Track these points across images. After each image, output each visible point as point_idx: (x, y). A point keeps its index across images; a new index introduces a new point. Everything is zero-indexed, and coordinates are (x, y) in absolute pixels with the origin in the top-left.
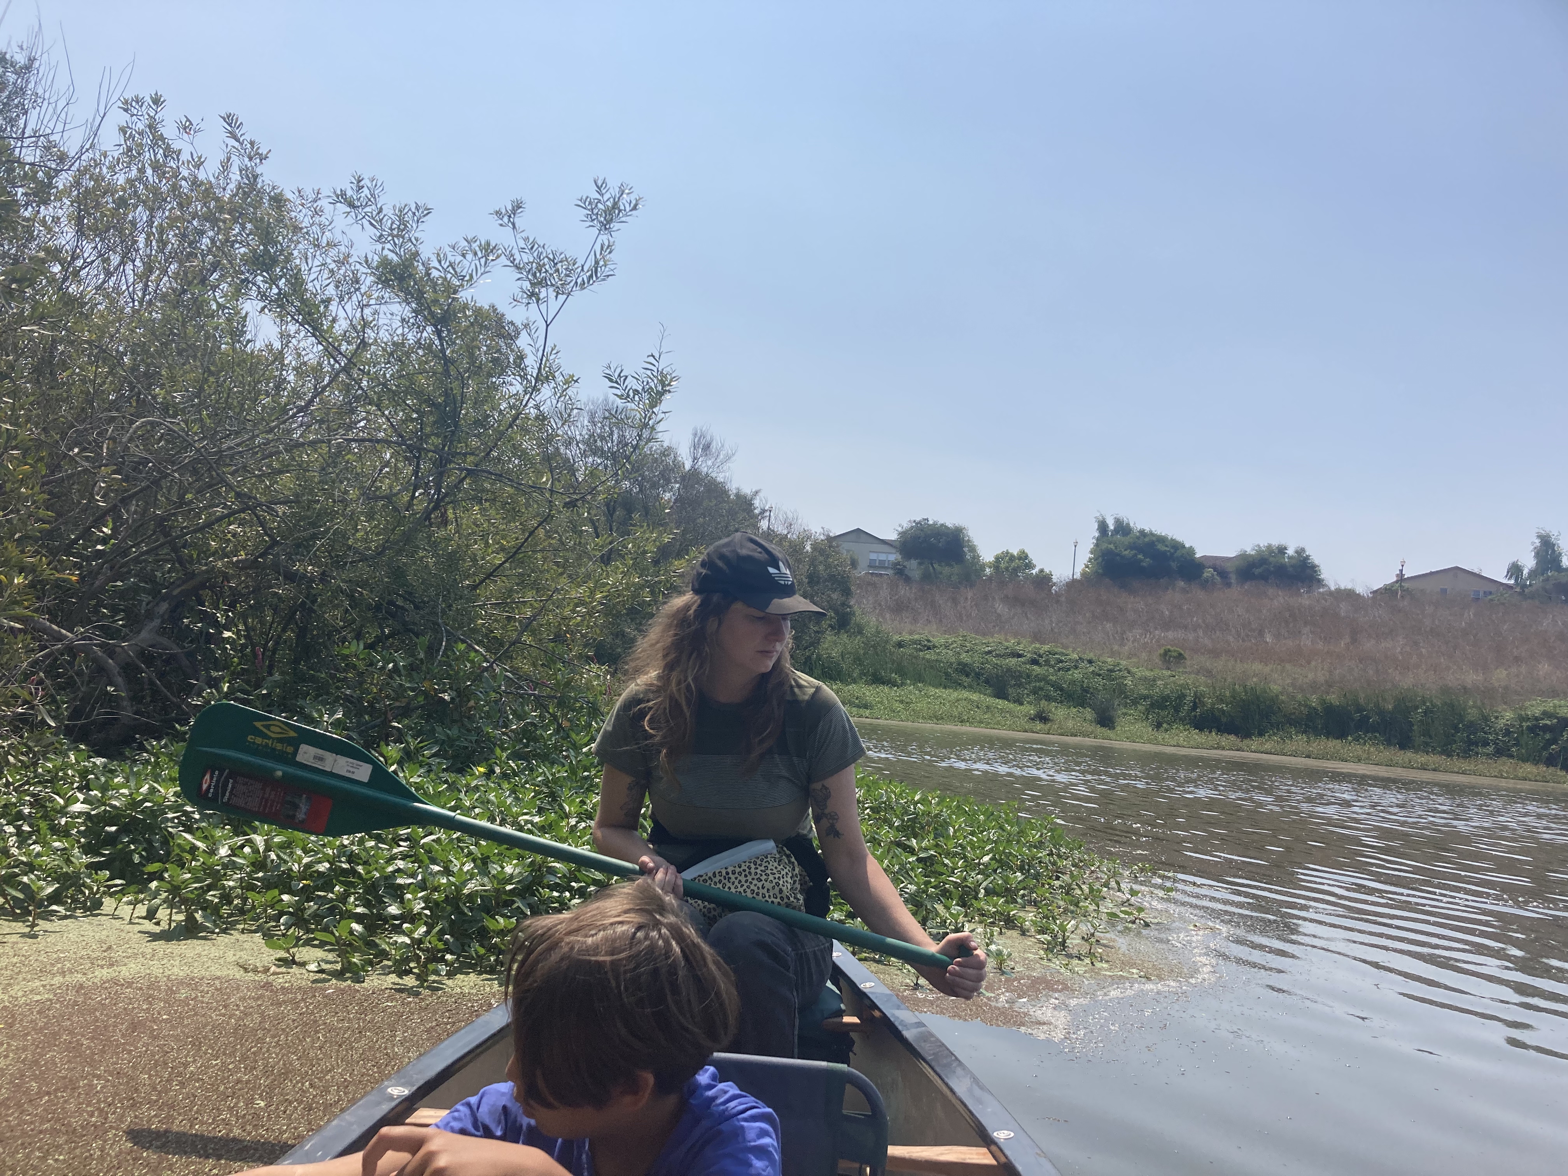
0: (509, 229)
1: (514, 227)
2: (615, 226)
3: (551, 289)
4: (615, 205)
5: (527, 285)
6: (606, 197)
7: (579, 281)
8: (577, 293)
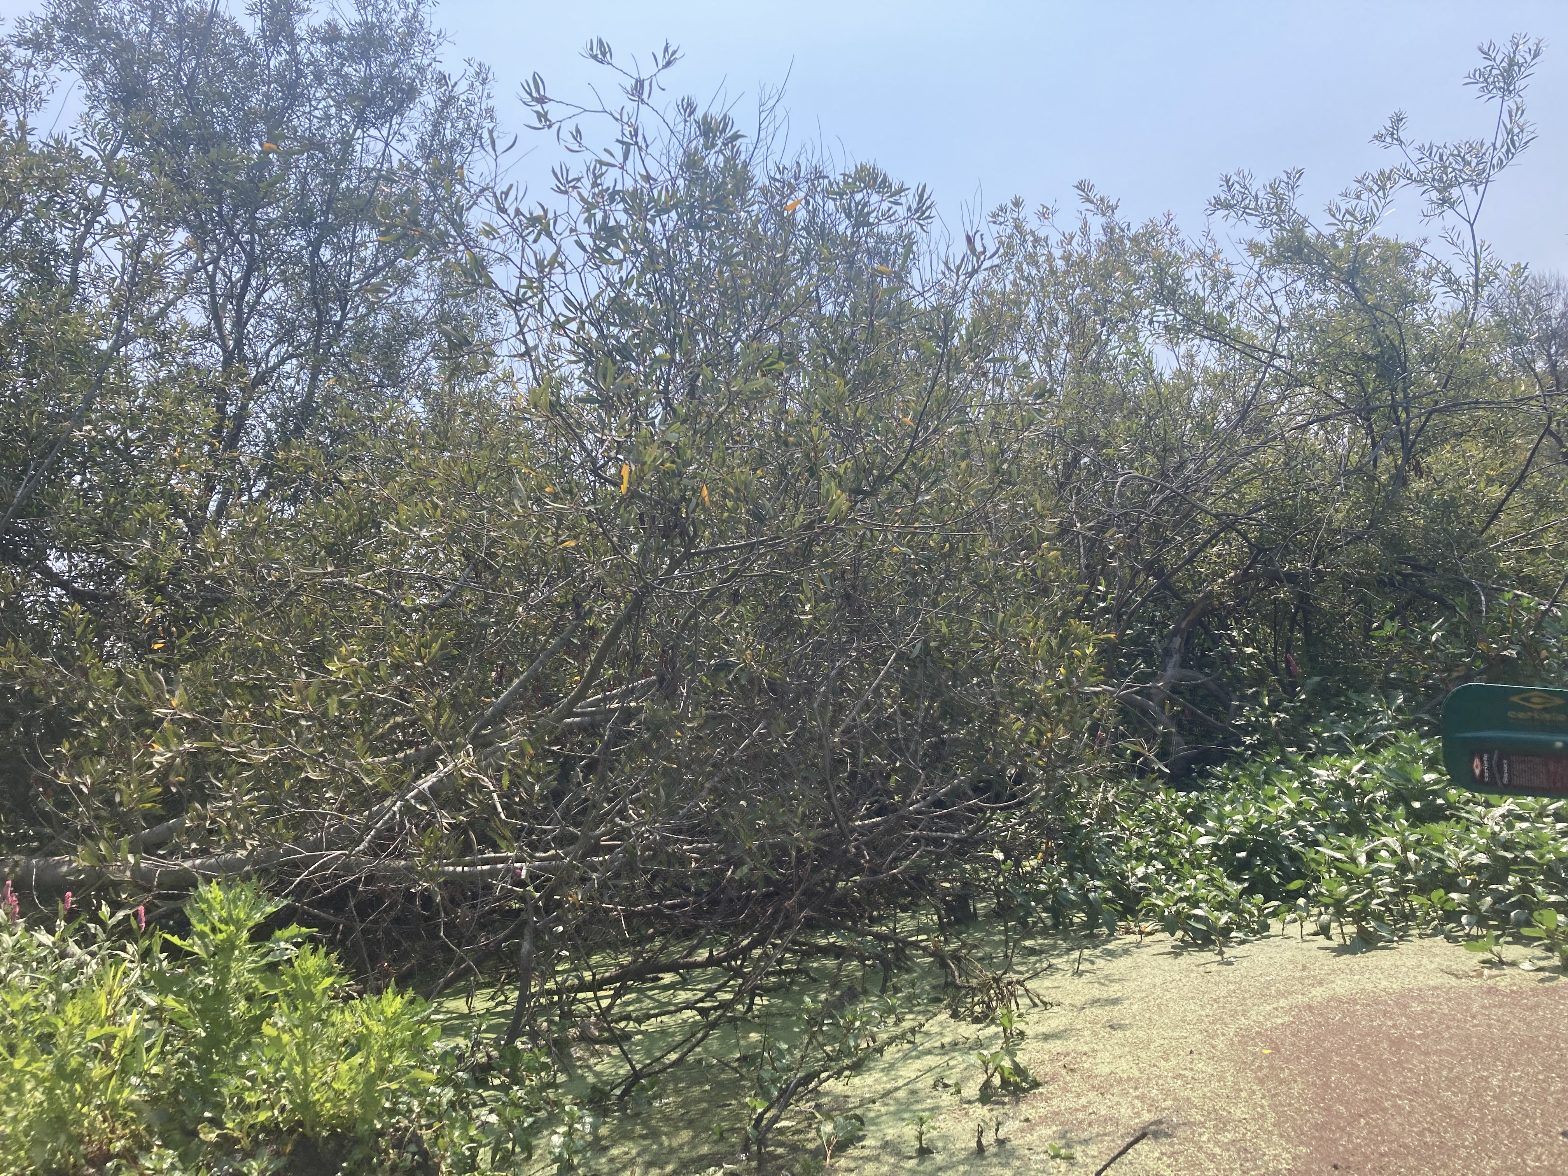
0: (1396, 147)
1: (1401, 143)
2: (1520, 84)
3: (1465, 187)
4: (1512, 63)
5: (1434, 195)
6: (1498, 61)
7: (1495, 161)
8: (1496, 175)
